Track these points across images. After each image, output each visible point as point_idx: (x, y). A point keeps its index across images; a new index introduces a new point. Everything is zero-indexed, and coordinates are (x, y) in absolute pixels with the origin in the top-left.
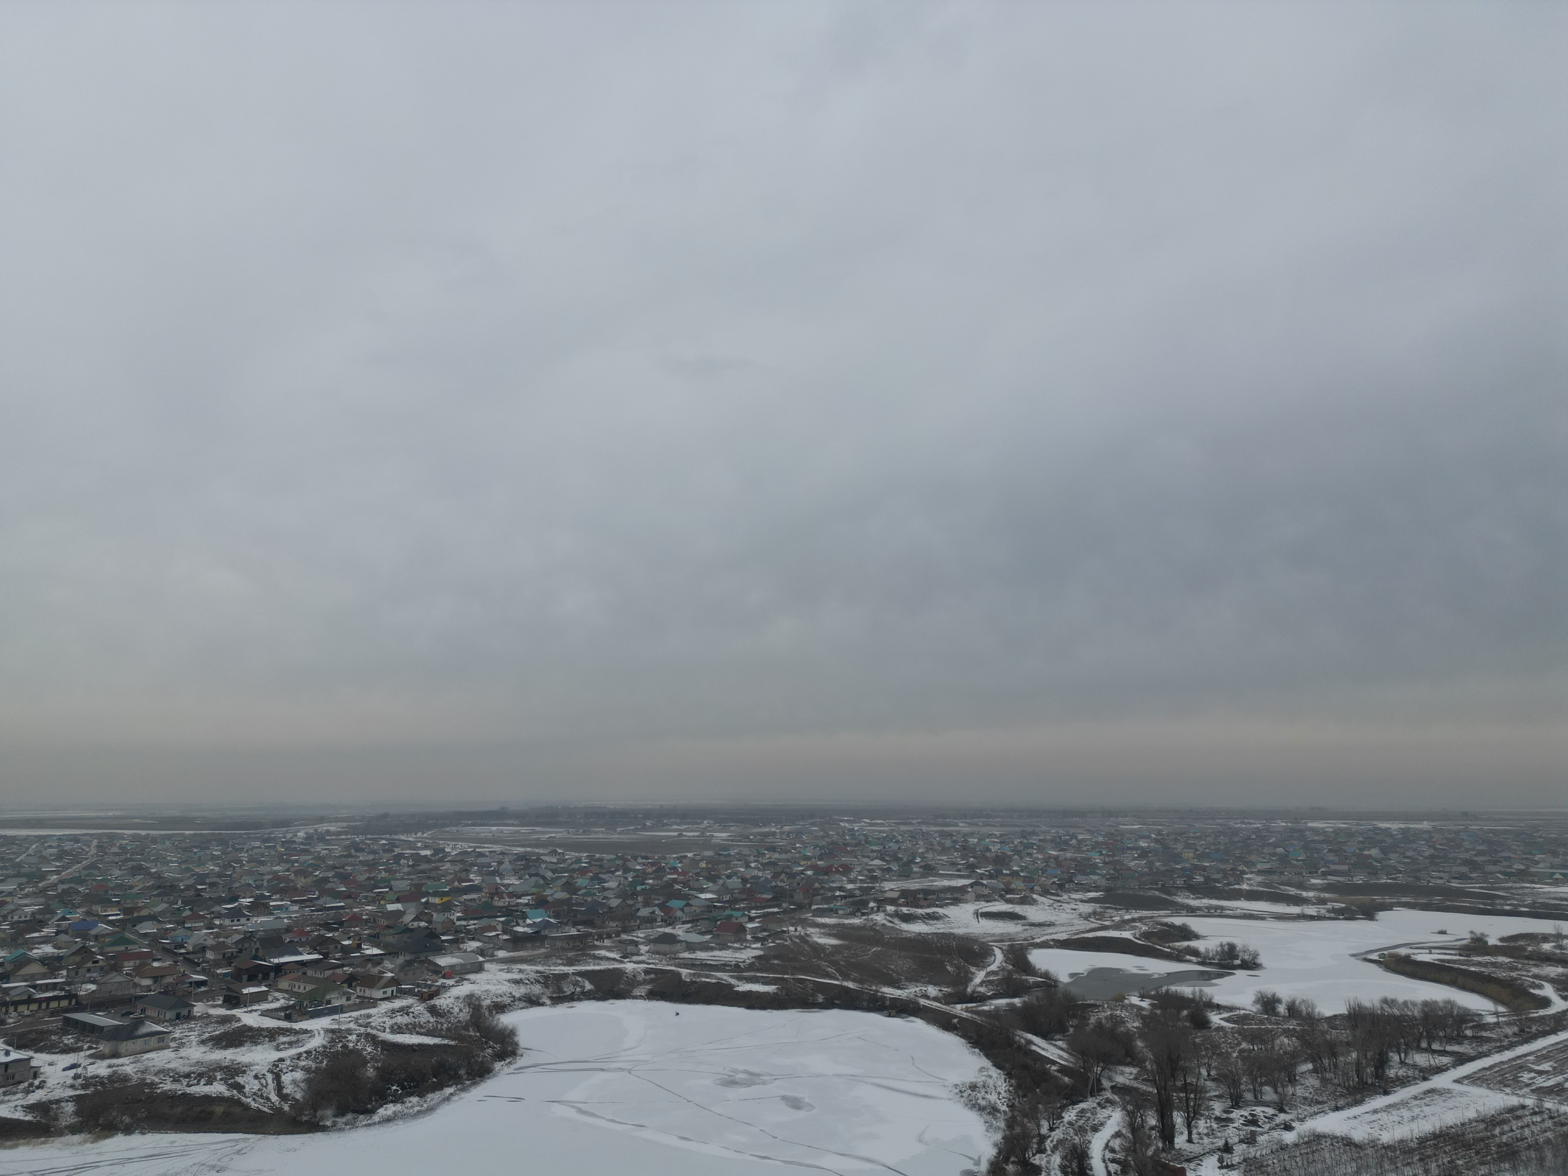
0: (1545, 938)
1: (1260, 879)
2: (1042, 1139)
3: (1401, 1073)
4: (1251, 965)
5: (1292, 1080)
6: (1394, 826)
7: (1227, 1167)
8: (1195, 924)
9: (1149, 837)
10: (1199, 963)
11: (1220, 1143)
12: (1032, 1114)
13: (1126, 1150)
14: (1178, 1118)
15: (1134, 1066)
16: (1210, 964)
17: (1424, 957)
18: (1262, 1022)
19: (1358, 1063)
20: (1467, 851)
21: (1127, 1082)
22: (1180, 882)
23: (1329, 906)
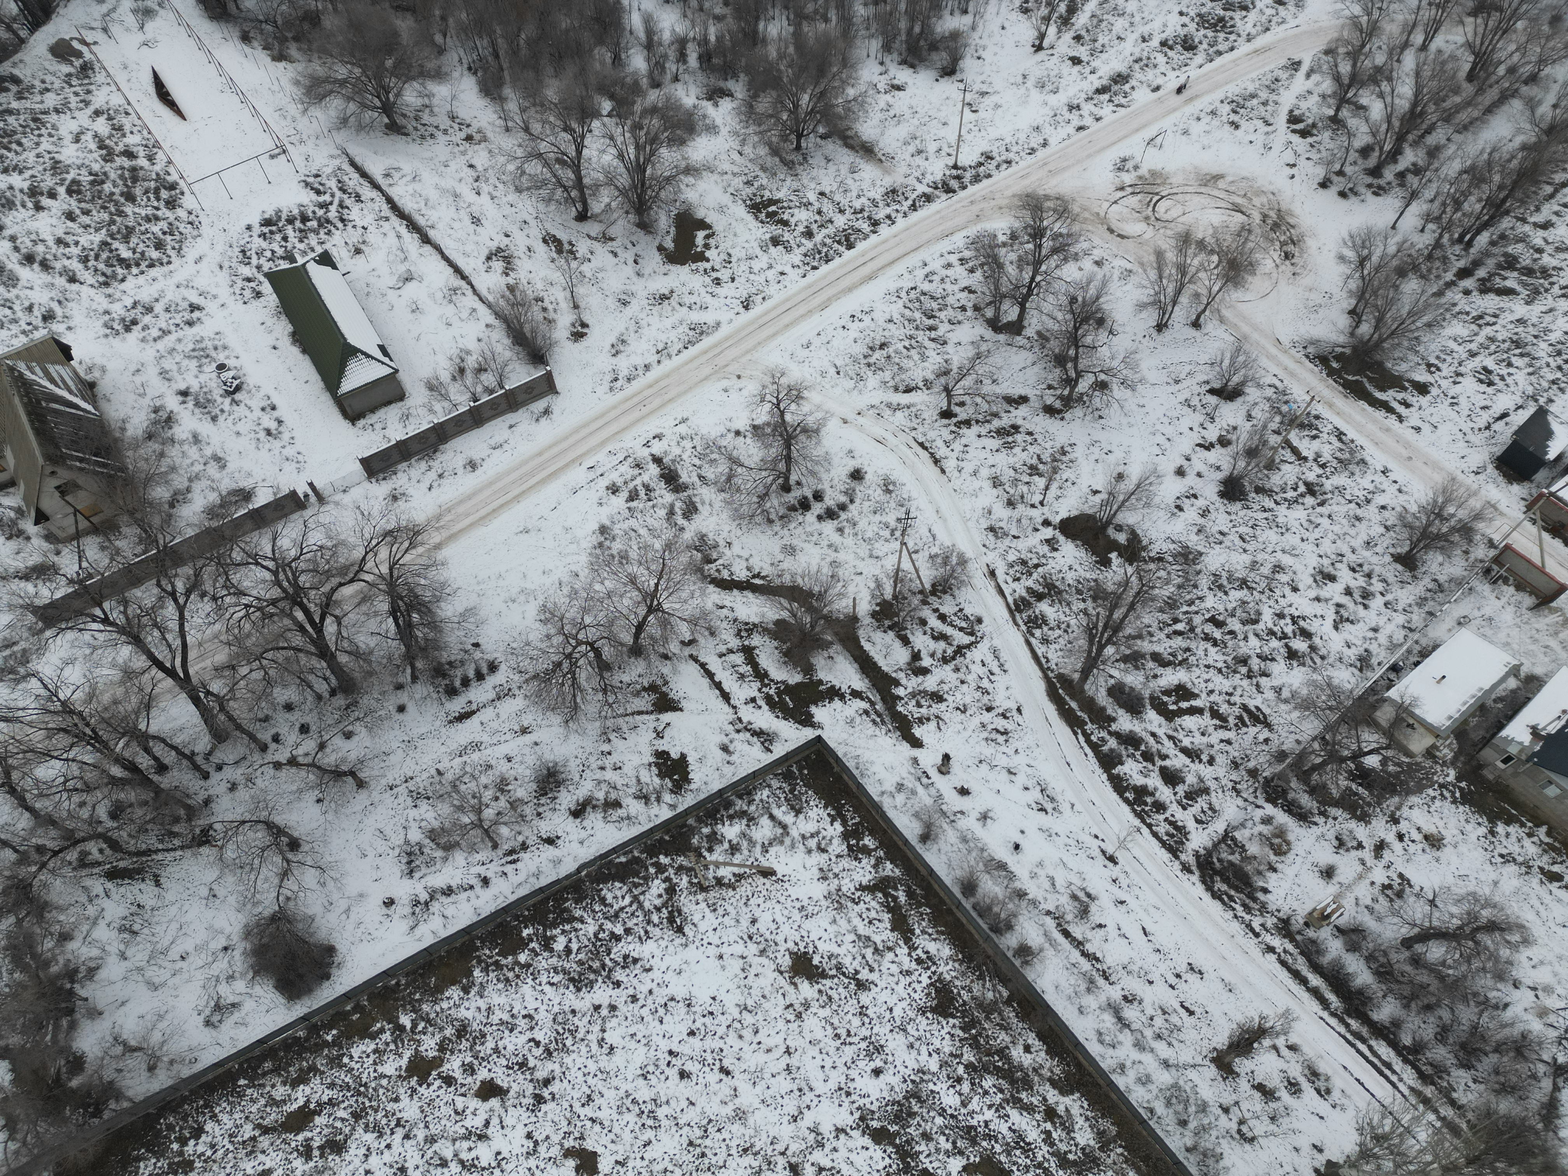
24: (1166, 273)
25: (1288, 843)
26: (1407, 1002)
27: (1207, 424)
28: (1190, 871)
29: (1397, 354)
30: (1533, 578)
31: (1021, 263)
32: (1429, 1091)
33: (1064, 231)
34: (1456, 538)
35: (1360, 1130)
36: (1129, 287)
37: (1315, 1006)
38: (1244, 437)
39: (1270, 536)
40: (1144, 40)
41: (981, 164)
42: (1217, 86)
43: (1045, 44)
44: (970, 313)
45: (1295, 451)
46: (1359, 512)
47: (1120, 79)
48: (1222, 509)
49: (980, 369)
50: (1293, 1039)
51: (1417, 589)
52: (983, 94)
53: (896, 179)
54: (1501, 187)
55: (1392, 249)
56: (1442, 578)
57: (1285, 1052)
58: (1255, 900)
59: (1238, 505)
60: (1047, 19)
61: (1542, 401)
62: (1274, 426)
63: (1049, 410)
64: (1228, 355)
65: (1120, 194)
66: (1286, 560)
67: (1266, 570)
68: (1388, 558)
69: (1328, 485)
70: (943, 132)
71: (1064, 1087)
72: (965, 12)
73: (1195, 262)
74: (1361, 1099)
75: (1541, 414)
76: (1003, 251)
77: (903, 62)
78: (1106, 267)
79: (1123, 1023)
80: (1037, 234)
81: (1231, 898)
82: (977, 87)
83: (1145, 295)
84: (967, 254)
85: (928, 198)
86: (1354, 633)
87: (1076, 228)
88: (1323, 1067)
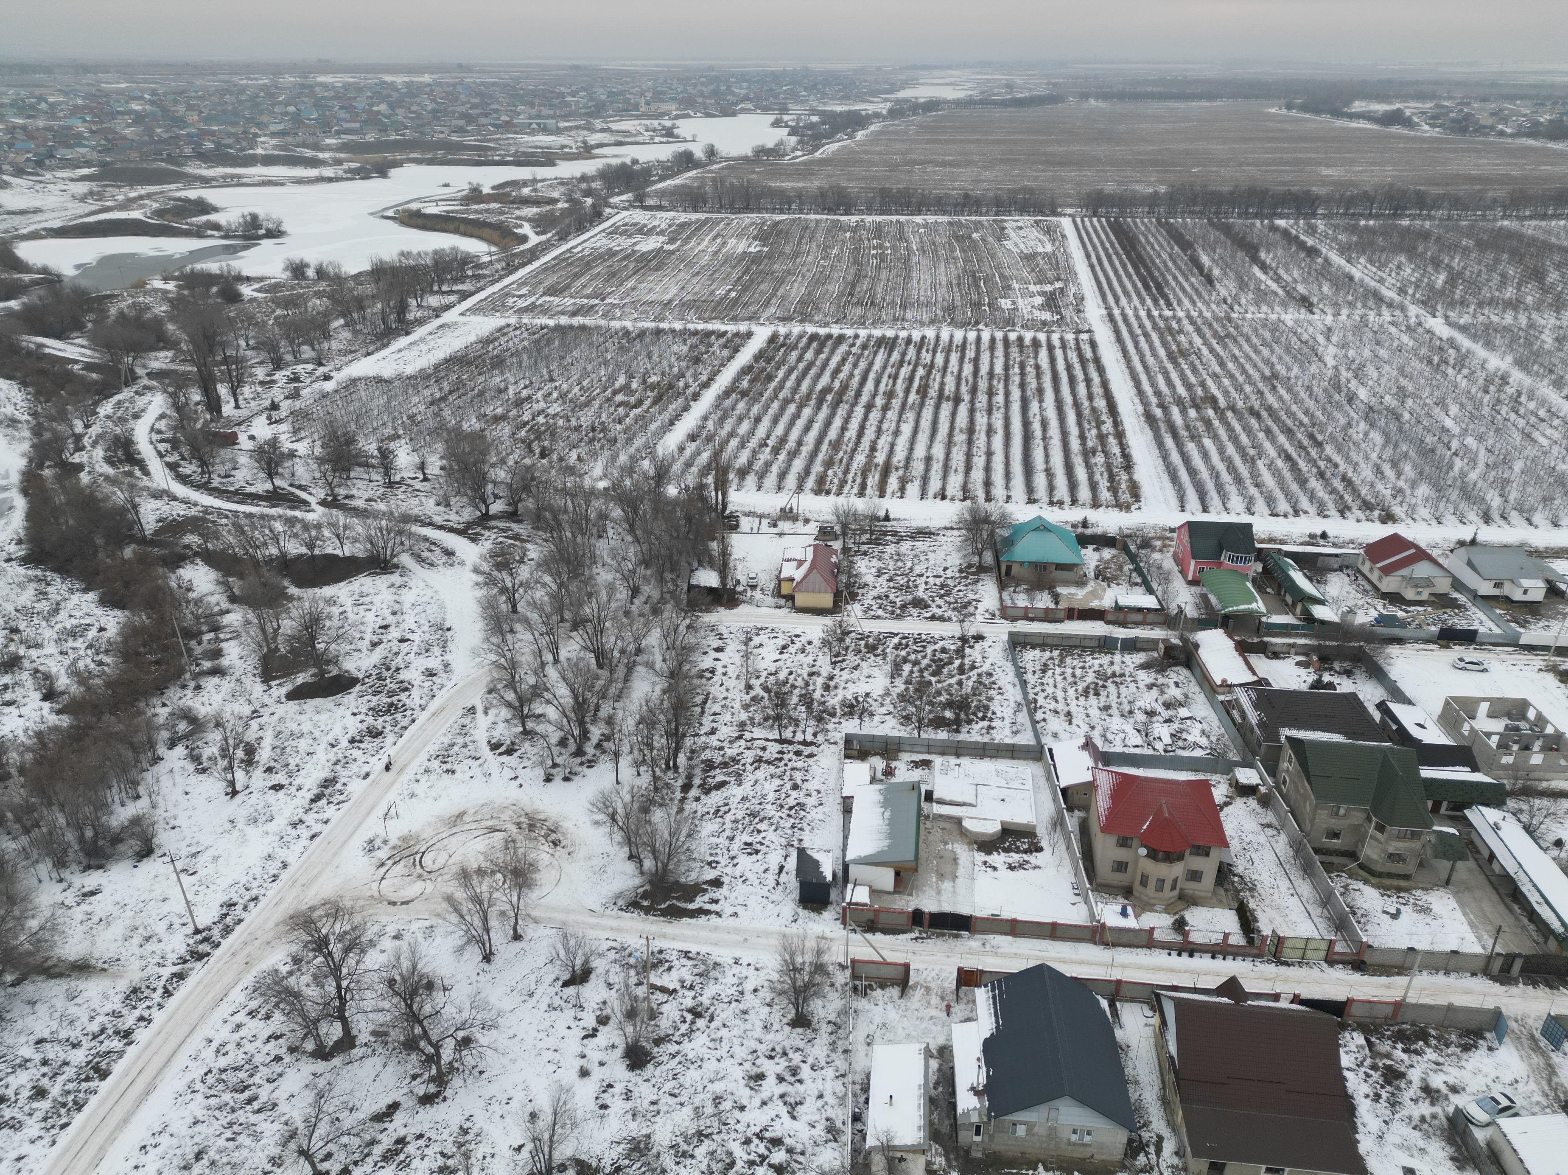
0: (525, 184)
1: (274, 141)
2: (78, 438)
3: (419, 315)
4: (275, 233)
5: (327, 337)
6: (400, 79)
7: (276, 422)
8: (211, 195)
9: (142, 98)
10: (222, 237)
11: (267, 403)
12: (63, 417)
13: (175, 429)
14: (223, 390)
15: (168, 350)
16: (234, 237)
17: (432, 209)
18: (293, 288)
19: (383, 312)
20: (463, 104)
21: (164, 366)
22: (188, 150)
23: (346, 166)
24: (465, 911)
27: (580, 1015)
29: (683, 869)
30: (885, 972)
31: (318, 980)
33: (347, 928)
34: (818, 979)
36: (438, 940)
38: (617, 1005)
39: (692, 1076)
40: (333, 746)
41: (225, 916)
42: (418, 752)
43: (238, 787)
44: (287, 1059)
45: (663, 990)
46: (742, 1006)
47: (328, 783)
48: (639, 1080)
49: (329, 1107)
51: (823, 1038)
52: (195, 855)
53: (133, 975)
54: (669, 722)
55: (627, 798)
56: (832, 1017)
59: (650, 1067)
60: (230, 768)
61: (796, 843)
62: (633, 980)
63: (427, 1100)
64: (560, 946)
65: (383, 870)
66: (718, 1088)
67: (709, 1110)
68: (787, 1029)
69: (705, 1000)
70: (165, 908)
72: (138, 797)
73: (483, 888)
75: (802, 853)
76: (292, 980)
77: (87, 868)
78: (407, 937)
80: (321, 945)
82: (184, 852)
83: (457, 938)
84: (254, 1004)
85: (180, 976)
86: (808, 1111)
87: (357, 919)
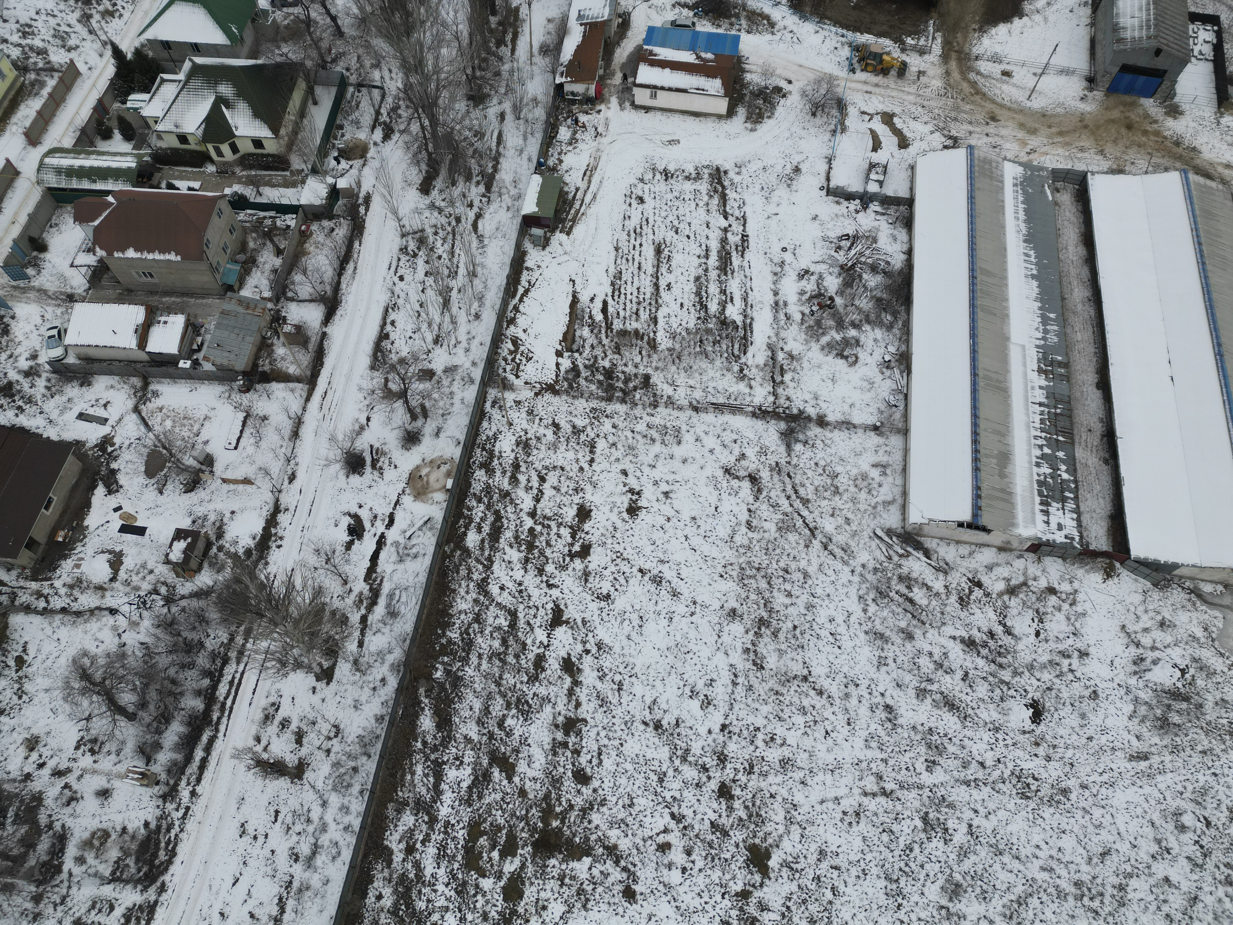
25: (93, 834)
26: (177, 696)
28: (163, 884)
32: (233, 655)
35: (285, 675)
37: (219, 744)
50: (251, 742)
57: (264, 742)
58: (159, 827)
71: (387, 855)
74: (265, 685)
79: (316, 849)
81: (168, 843)
88: (260, 716)
